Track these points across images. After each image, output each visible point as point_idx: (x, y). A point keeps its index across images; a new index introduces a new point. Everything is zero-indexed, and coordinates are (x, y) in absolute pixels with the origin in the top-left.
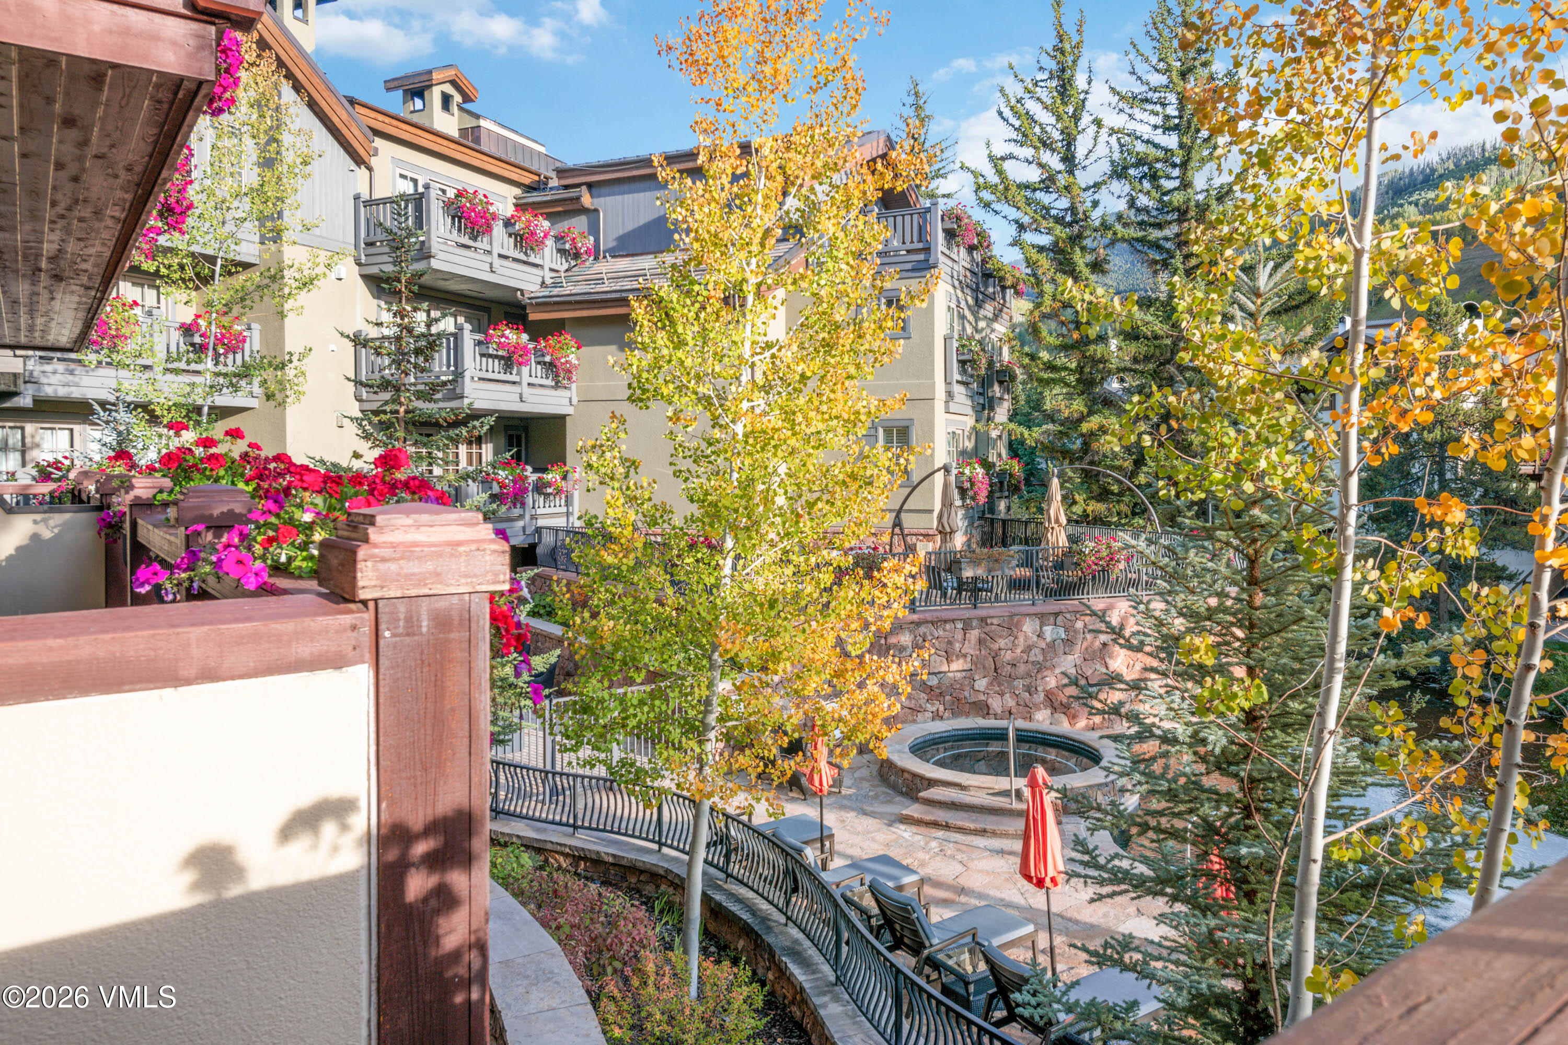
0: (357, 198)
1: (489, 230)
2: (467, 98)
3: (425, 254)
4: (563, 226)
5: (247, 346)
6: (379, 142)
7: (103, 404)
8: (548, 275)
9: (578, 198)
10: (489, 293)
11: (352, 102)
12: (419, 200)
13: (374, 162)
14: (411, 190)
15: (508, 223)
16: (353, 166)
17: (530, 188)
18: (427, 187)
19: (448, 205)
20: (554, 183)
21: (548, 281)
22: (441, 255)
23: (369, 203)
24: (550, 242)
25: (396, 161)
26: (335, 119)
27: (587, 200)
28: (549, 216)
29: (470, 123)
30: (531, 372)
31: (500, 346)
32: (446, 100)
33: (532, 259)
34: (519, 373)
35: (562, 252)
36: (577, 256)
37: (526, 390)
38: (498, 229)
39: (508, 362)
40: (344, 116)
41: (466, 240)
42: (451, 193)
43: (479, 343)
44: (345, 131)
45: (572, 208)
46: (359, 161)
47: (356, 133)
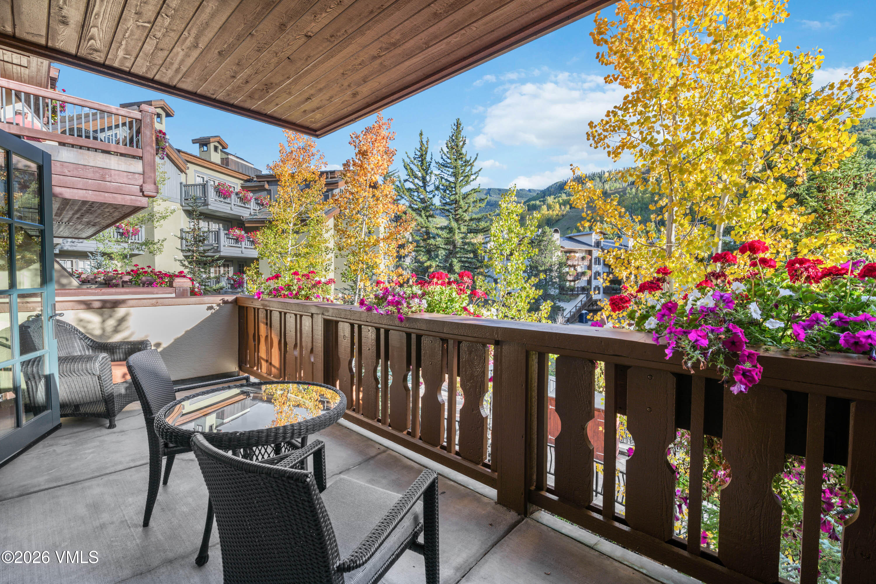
0: (181, 183)
1: (230, 196)
2: (224, 148)
3: (206, 204)
4: (258, 195)
5: (140, 233)
6: (189, 165)
7: (92, 253)
8: (252, 211)
9: (264, 186)
10: (230, 216)
11: (179, 151)
12: (204, 186)
13: (187, 171)
14: (202, 182)
15: (237, 194)
16: (180, 173)
17: (246, 181)
18: (207, 182)
19: (215, 188)
20: (255, 179)
21: (252, 213)
22: (212, 204)
23: (185, 186)
24: (253, 200)
25: (196, 171)
26: (173, 157)
27: (267, 186)
28: (252, 191)
29: (225, 156)
30: (245, 244)
31: (234, 235)
32: (216, 148)
33: (246, 206)
34: (241, 244)
35: (258, 204)
36: (263, 205)
37: (244, 250)
38: (233, 196)
39: (237, 240)
40: (176, 156)
41: (222, 199)
42: (216, 184)
43: (226, 234)
44: (176, 161)
45: (262, 189)
46: (182, 171)
47: (181, 162)
